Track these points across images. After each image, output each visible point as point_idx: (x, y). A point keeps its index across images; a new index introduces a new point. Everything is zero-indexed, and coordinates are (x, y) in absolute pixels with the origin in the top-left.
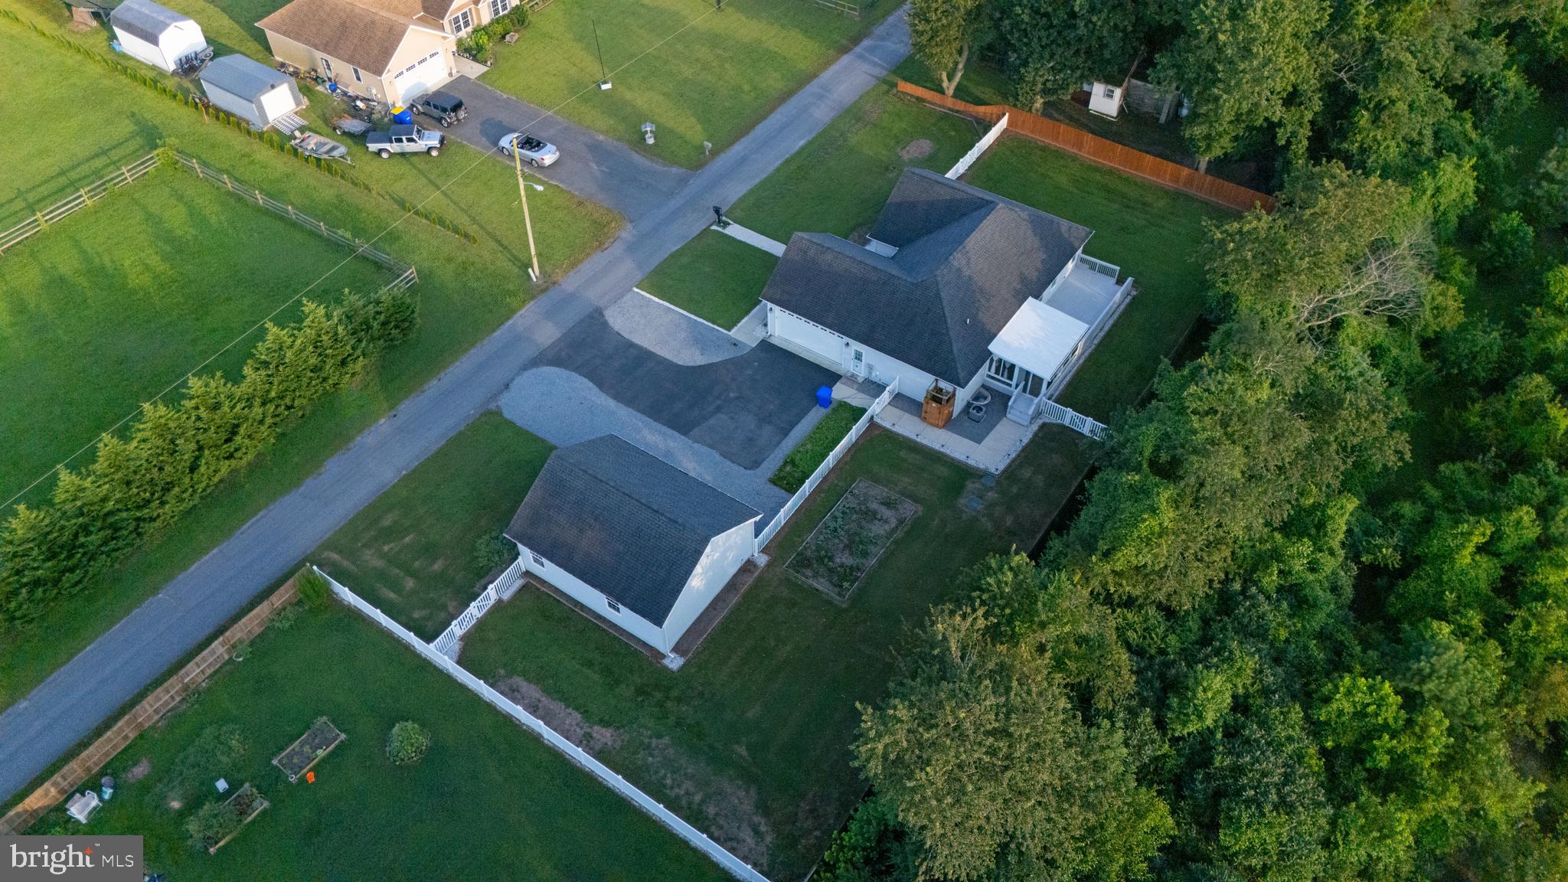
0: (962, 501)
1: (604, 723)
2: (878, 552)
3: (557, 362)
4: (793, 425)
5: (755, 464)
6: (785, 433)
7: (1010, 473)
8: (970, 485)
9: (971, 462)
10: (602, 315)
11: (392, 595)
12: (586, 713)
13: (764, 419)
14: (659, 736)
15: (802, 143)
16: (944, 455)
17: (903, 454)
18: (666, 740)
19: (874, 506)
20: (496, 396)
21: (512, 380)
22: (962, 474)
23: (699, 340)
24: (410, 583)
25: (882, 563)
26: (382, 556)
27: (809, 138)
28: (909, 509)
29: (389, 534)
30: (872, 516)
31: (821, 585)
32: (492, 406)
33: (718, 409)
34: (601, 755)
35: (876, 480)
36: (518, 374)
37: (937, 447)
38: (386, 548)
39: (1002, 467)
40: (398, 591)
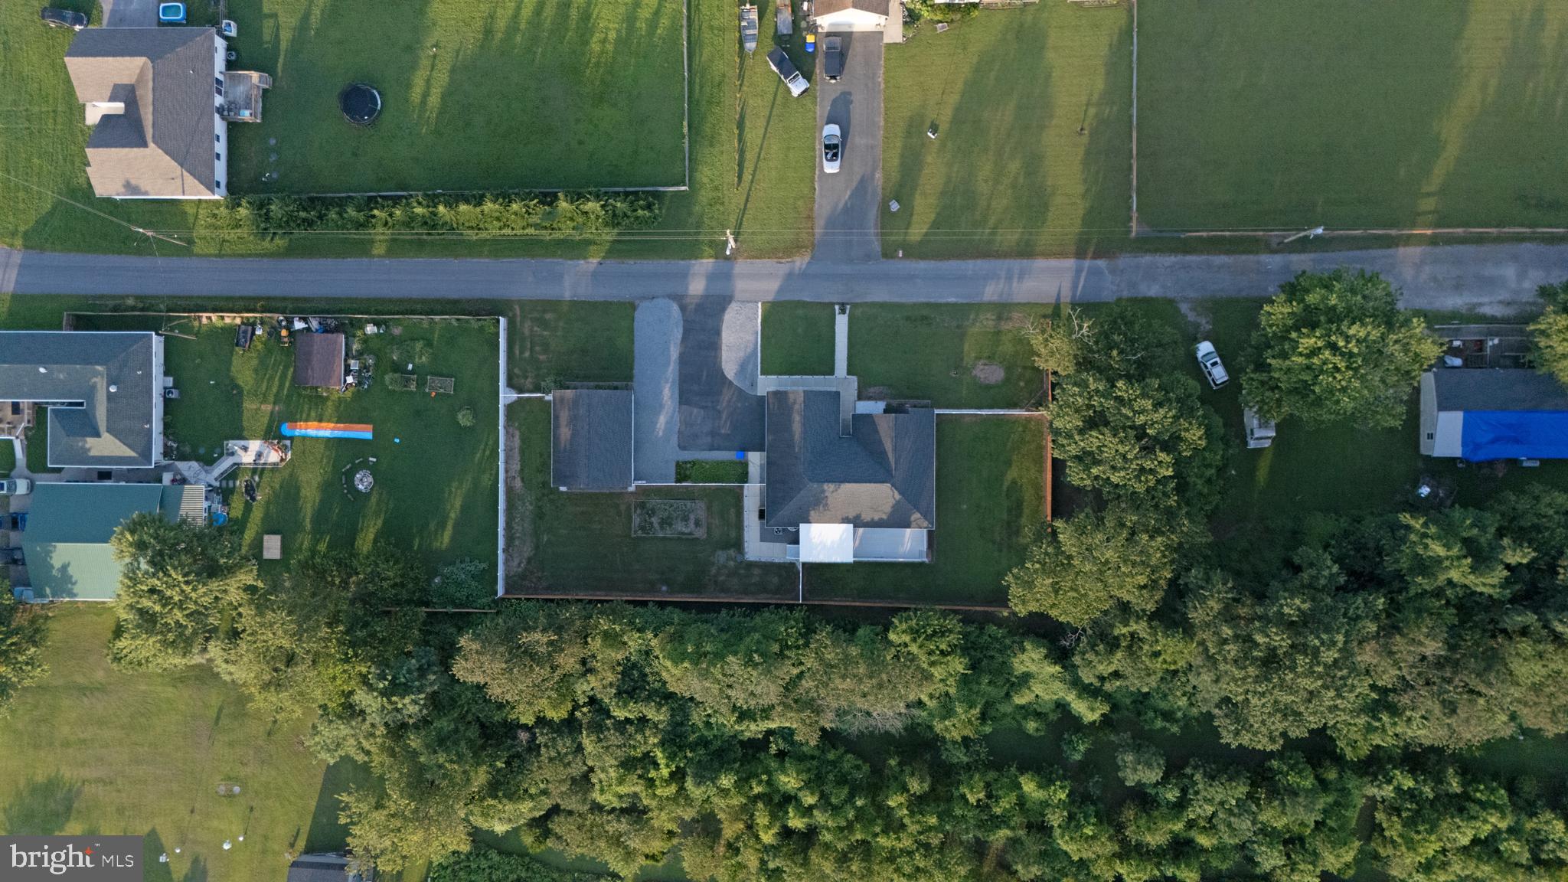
0: (720, 552)
1: (523, 480)
2: (668, 532)
3: (683, 308)
4: (718, 449)
5: (682, 447)
6: (712, 448)
7: (751, 565)
8: (732, 552)
9: (746, 545)
10: (730, 302)
11: (517, 352)
12: (522, 470)
13: (713, 434)
14: (531, 504)
15: (952, 300)
16: (743, 529)
17: (732, 511)
18: (531, 508)
19: (692, 517)
20: (644, 298)
21: (658, 297)
22: (738, 544)
23: (743, 367)
24: (527, 354)
25: (664, 539)
26: (531, 330)
27: (960, 301)
28: (700, 533)
29: (543, 324)
30: (685, 519)
31: (636, 520)
32: (637, 302)
33: (704, 408)
34: (509, 490)
35: (709, 508)
36: (663, 297)
37: (746, 523)
38: (536, 329)
39: (751, 559)
40: (521, 353)
